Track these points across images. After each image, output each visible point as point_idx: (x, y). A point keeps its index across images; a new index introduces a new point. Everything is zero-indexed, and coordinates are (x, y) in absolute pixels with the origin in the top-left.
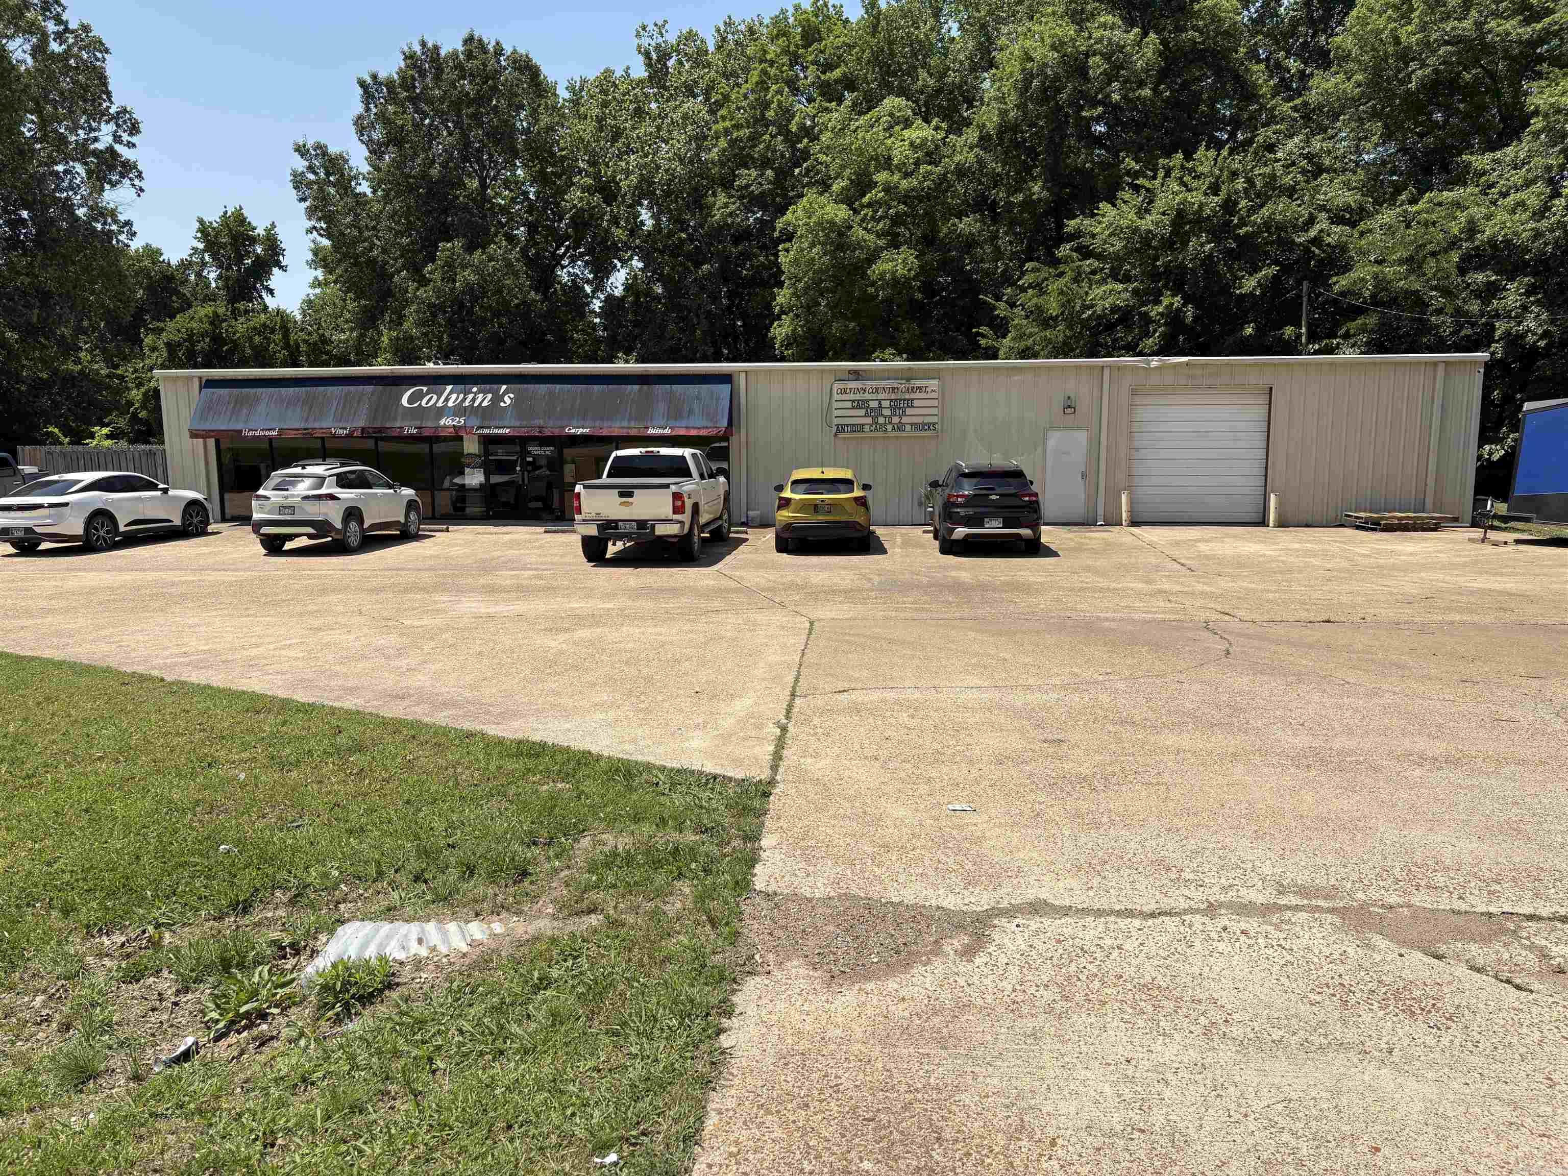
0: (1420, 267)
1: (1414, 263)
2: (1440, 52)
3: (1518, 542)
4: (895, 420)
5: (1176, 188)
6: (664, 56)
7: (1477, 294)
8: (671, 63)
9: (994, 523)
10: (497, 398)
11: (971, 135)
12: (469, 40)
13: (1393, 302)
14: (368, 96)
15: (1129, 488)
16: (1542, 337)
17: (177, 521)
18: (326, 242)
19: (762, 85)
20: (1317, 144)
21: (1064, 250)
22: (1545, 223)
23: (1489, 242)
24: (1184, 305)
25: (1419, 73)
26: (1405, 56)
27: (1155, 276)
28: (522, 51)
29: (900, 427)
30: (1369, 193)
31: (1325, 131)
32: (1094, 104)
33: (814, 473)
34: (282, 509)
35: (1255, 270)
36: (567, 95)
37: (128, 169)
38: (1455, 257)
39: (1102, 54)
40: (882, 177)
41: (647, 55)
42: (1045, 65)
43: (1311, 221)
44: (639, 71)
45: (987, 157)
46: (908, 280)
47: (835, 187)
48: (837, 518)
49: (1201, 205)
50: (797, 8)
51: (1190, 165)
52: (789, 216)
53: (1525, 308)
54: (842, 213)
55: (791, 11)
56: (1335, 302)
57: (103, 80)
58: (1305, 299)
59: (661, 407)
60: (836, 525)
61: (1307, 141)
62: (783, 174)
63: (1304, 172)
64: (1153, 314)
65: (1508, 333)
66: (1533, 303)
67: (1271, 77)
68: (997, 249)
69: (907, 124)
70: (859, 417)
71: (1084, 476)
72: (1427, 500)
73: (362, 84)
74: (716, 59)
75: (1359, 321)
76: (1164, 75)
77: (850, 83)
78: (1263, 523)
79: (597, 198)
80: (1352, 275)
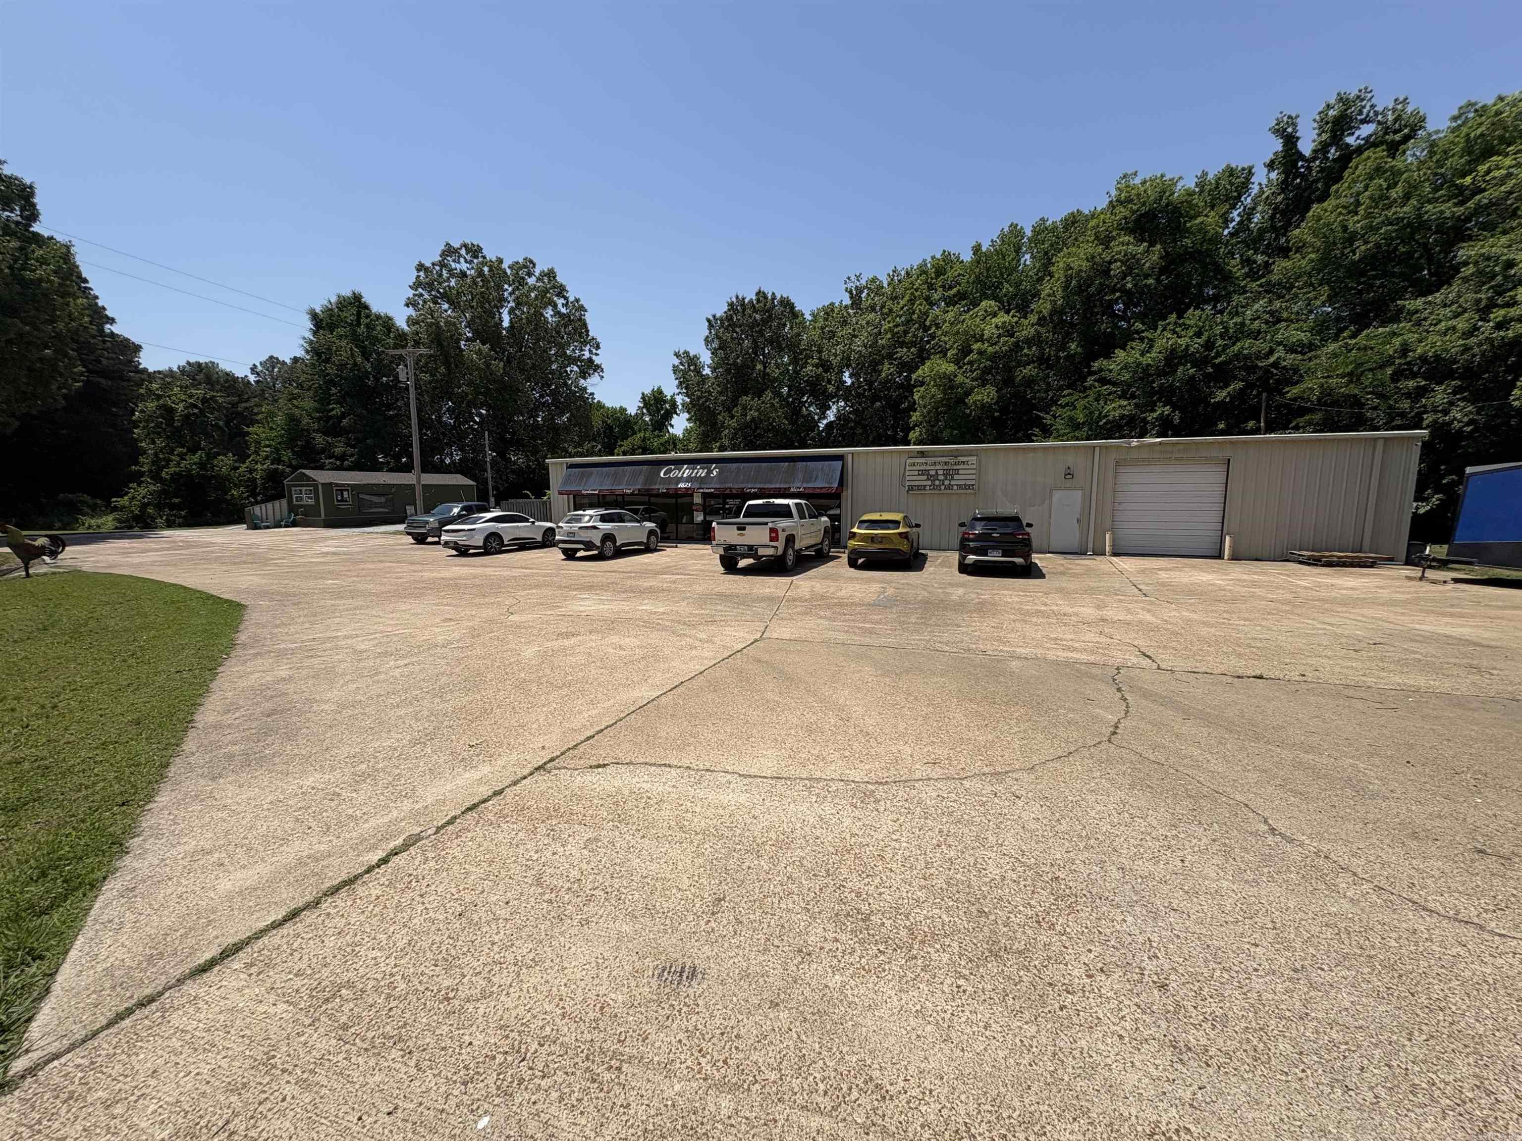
0: (1359, 379)
1: (1353, 377)
2: (1382, 231)
3: (1456, 581)
4: (947, 482)
5: (1169, 336)
6: (860, 290)
7: (1408, 395)
8: (863, 295)
9: (995, 553)
10: (710, 472)
11: (1033, 318)
12: (758, 293)
13: (1334, 403)
14: (711, 326)
15: (1112, 530)
16: (1468, 424)
17: (539, 539)
18: (688, 400)
19: (912, 301)
20: (1277, 304)
21: (1090, 380)
22: (1474, 340)
23: (1420, 358)
24: (1173, 411)
25: (1363, 248)
26: (1351, 239)
27: (1153, 393)
28: (785, 296)
29: (950, 487)
30: (1319, 333)
31: (1283, 297)
32: (1114, 291)
33: (875, 516)
34: (569, 534)
35: (1227, 385)
36: (810, 318)
37: (598, 368)
38: (1389, 371)
39: (1121, 261)
40: (976, 346)
41: (851, 292)
42: (1081, 271)
43: (1271, 352)
44: (847, 301)
45: (1043, 330)
46: (990, 405)
47: (949, 354)
48: (887, 546)
49: (1187, 346)
50: (933, 257)
51: (1181, 321)
52: (920, 371)
53: (1451, 403)
54: (952, 368)
55: (929, 260)
56: (1287, 406)
57: (585, 325)
58: (1264, 404)
59: (800, 475)
60: (884, 551)
61: (1270, 302)
62: (922, 350)
63: (1267, 322)
64: (1149, 418)
65: (1435, 422)
66: (1459, 400)
67: (1243, 267)
68: (1048, 384)
69: (995, 315)
70: (922, 481)
71: (1078, 521)
72: (1364, 544)
73: (708, 320)
74: (887, 289)
75: (1307, 417)
76: (1163, 270)
77: (961, 296)
78: (1219, 556)
79: (820, 369)
80: (1302, 386)
